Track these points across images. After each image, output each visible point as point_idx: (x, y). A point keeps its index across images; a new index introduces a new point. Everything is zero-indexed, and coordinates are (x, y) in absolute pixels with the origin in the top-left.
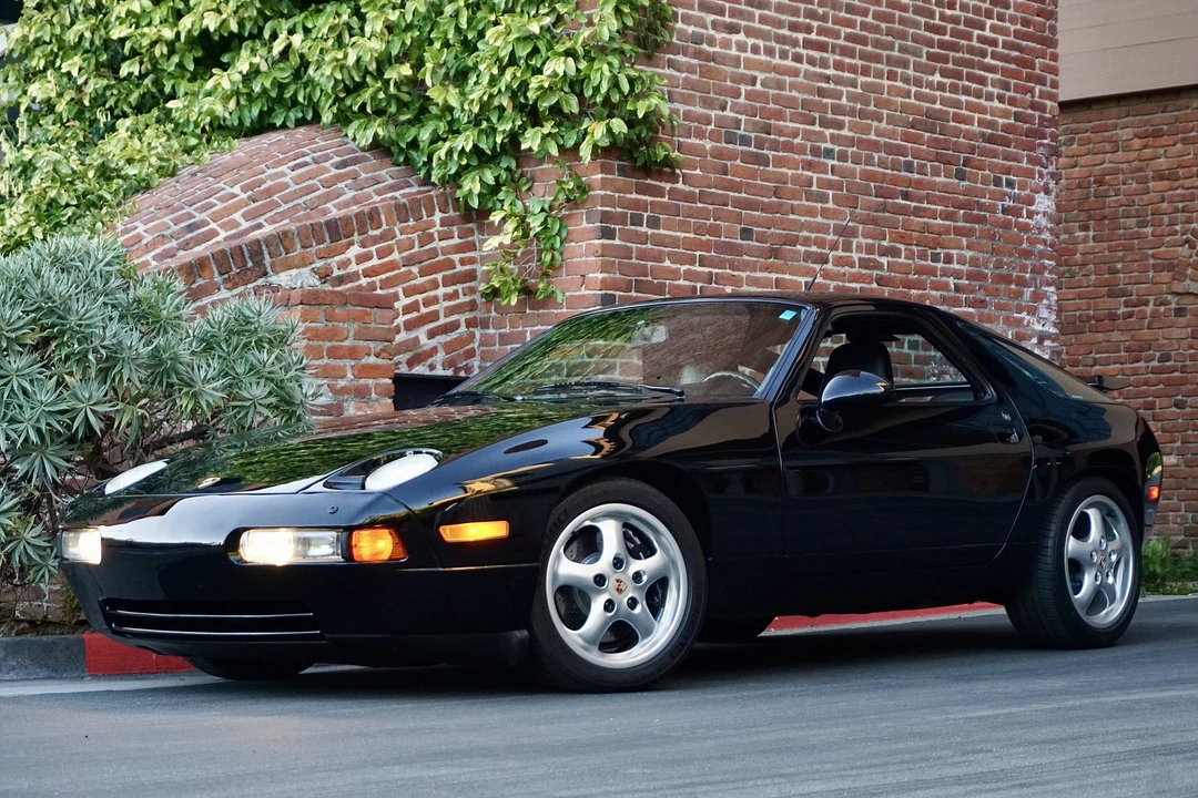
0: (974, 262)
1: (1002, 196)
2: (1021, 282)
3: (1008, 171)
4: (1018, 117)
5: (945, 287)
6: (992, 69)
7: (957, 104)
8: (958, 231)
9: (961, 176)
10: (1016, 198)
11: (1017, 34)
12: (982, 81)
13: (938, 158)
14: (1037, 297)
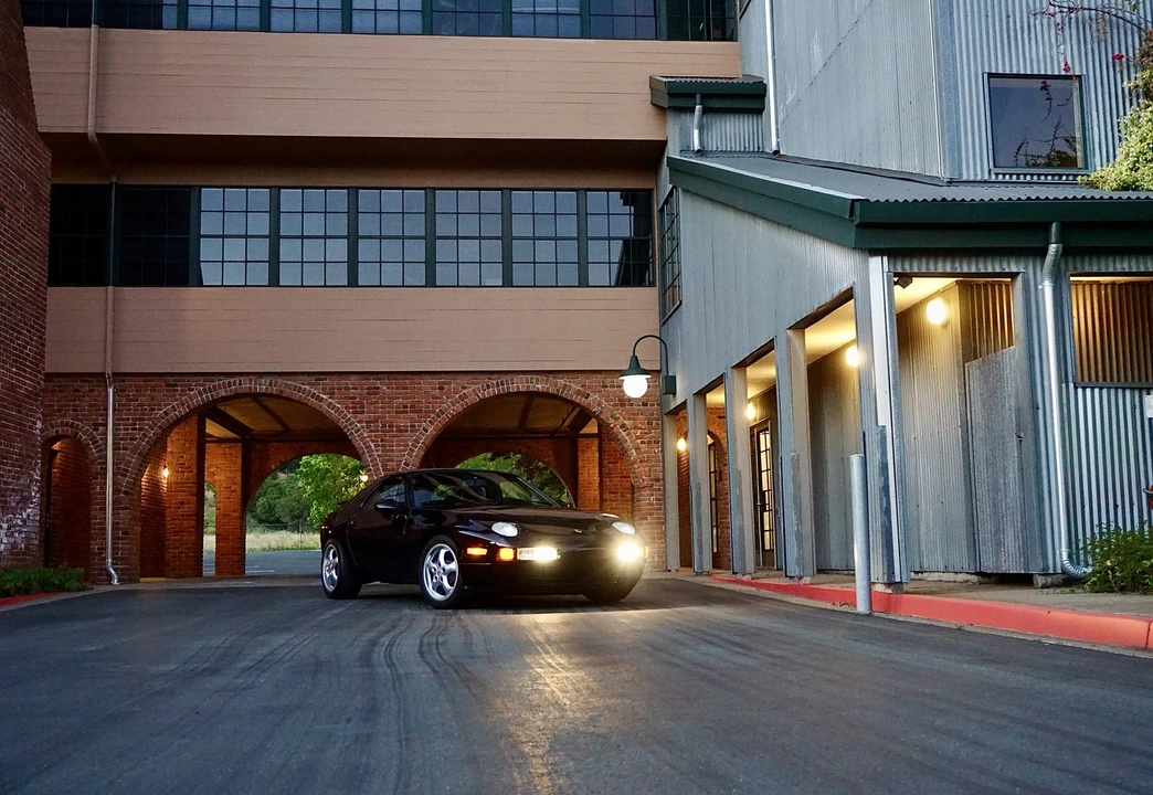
0: (21, 449)
1: (28, 421)
2: (32, 459)
3: (31, 410)
4: (35, 388)
5: (12, 459)
6: (28, 366)
7: (18, 381)
8: (18, 436)
9: (19, 412)
10: (32, 422)
11: (36, 353)
12: (25, 371)
13: (14, 404)
14: (36, 464)
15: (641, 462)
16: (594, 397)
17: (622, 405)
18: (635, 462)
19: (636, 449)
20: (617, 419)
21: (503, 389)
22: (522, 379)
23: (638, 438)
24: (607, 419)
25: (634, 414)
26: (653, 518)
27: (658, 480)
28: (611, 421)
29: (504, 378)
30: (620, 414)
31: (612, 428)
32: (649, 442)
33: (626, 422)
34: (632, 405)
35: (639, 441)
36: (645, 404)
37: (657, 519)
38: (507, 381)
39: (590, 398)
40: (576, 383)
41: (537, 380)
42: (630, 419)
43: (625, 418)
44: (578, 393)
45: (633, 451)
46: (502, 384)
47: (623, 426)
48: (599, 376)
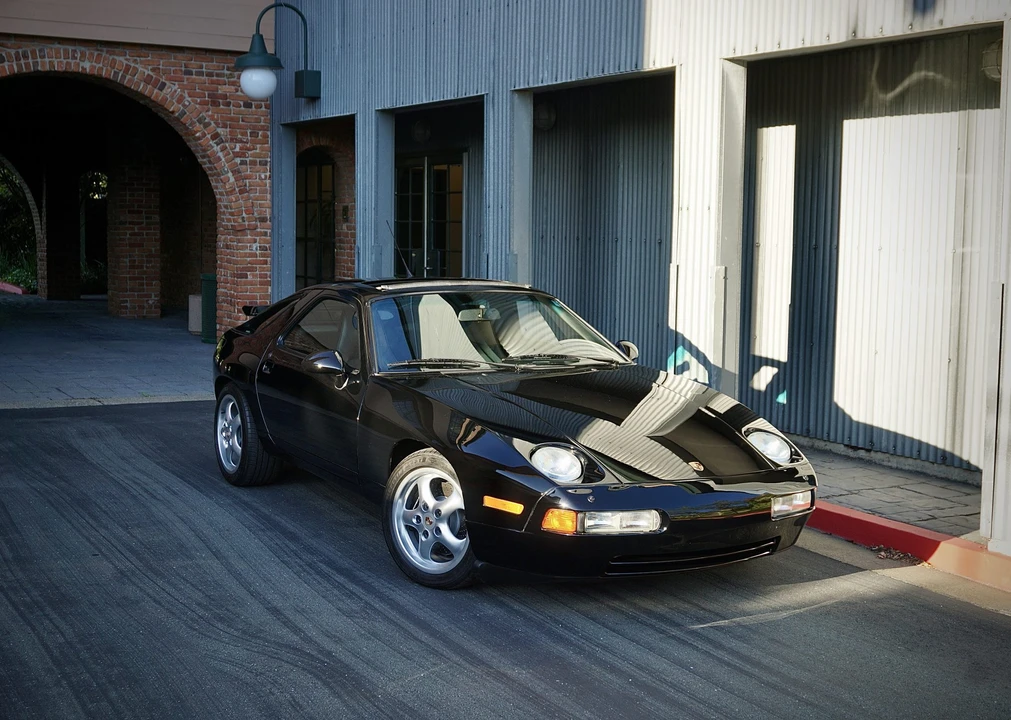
15: (241, 192)
16: (172, 89)
17: (215, 104)
18: (229, 193)
19: (234, 172)
20: (207, 125)
21: (27, 65)
22: (58, 51)
23: (237, 155)
24: (192, 124)
25: (232, 119)
26: (254, 276)
27: (263, 220)
28: (198, 126)
29: (28, 47)
30: (212, 117)
31: (199, 138)
32: (253, 163)
33: (219, 130)
34: (228, 104)
35: (238, 160)
36: (248, 105)
37: (261, 276)
38: (33, 52)
39: (166, 90)
40: (146, 64)
41: (83, 55)
42: (225, 126)
43: (217, 124)
44: (148, 80)
45: (230, 174)
46: (25, 57)
47: (215, 136)
48: (180, 55)
